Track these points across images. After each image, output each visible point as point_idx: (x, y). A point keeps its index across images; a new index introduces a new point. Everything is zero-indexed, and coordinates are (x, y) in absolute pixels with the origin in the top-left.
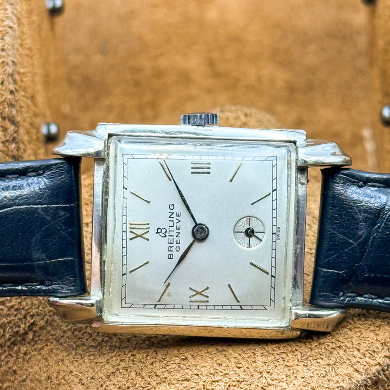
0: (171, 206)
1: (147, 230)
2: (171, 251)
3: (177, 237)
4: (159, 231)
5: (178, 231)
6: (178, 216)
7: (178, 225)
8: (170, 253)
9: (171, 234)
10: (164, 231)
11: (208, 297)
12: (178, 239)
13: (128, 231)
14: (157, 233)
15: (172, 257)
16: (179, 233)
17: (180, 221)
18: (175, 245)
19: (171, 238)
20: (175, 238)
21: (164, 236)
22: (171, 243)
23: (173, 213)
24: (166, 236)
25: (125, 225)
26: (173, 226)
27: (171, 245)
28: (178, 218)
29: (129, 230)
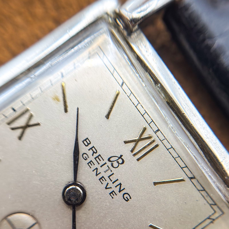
0: (129, 198)
1: (134, 152)
2: (91, 149)
3: (97, 169)
4: (120, 161)
5: (100, 176)
6: (112, 193)
7: (105, 183)
8: (90, 146)
9: (105, 167)
10: (115, 164)
11: (13, 129)
12: (93, 167)
13: (153, 134)
14: (121, 156)
15: (85, 142)
16: (97, 175)
17: (106, 188)
18: (92, 158)
19: (102, 162)
20: (97, 166)
21: (112, 159)
22: (98, 157)
23: (120, 191)
24: (109, 160)
25: (162, 138)
26: (109, 177)
27: (95, 155)
28: (111, 190)
29: (154, 137)
